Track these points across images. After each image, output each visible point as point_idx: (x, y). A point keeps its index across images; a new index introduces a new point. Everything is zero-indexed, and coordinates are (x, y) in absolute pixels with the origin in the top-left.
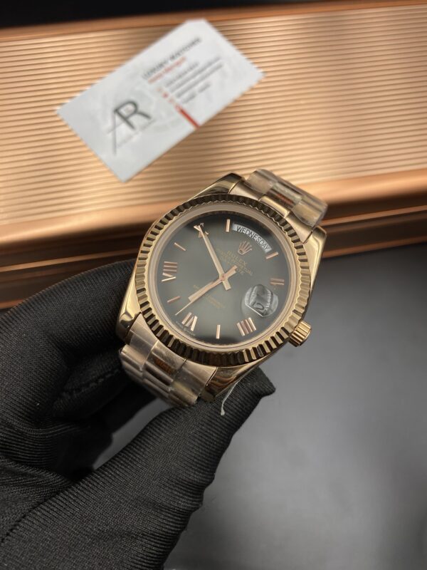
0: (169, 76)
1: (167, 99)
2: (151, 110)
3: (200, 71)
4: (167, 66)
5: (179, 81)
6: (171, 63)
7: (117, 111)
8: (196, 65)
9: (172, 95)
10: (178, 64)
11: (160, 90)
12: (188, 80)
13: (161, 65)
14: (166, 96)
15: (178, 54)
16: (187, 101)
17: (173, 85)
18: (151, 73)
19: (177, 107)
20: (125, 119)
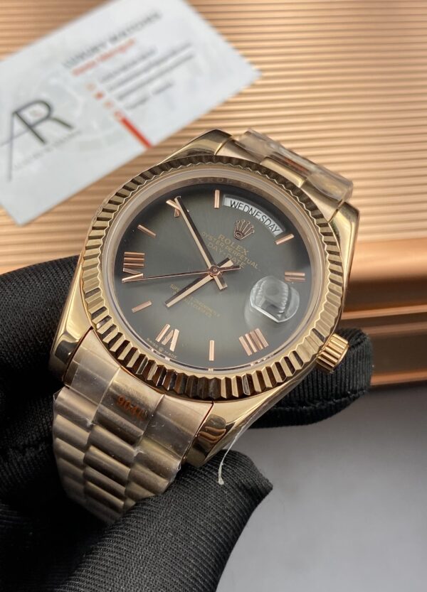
0: (107, 67)
1: (103, 101)
2: (73, 116)
3: (158, 63)
4: (104, 51)
5: (123, 75)
6: (110, 47)
7: (17, 113)
8: (152, 52)
9: (109, 96)
10: (122, 49)
12: (137, 74)
13: (95, 49)
14: (100, 96)
15: (124, 34)
16: (134, 106)
17: (113, 82)
18: (79, 60)
19: (117, 114)
20: (30, 127)
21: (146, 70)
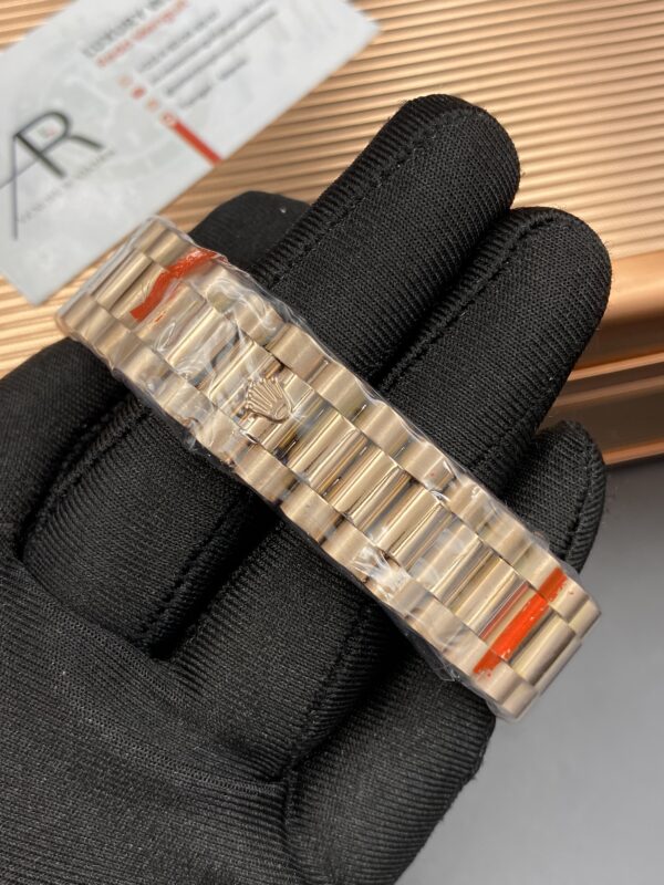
0: (148, 46)
1: (143, 100)
2: (102, 129)
3: (223, 30)
4: (141, 23)
5: (172, 56)
6: (150, 15)
7: (19, 136)
8: (213, 15)
9: (152, 91)
10: (168, 17)
11: (125, 81)
12: (193, 52)
13: (127, 22)
14: (139, 93)
16: (191, 102)
17: (156, 69)
18: (105, 43)
19: (166, 117)
20: (39, 154)
21: (206, 43)
